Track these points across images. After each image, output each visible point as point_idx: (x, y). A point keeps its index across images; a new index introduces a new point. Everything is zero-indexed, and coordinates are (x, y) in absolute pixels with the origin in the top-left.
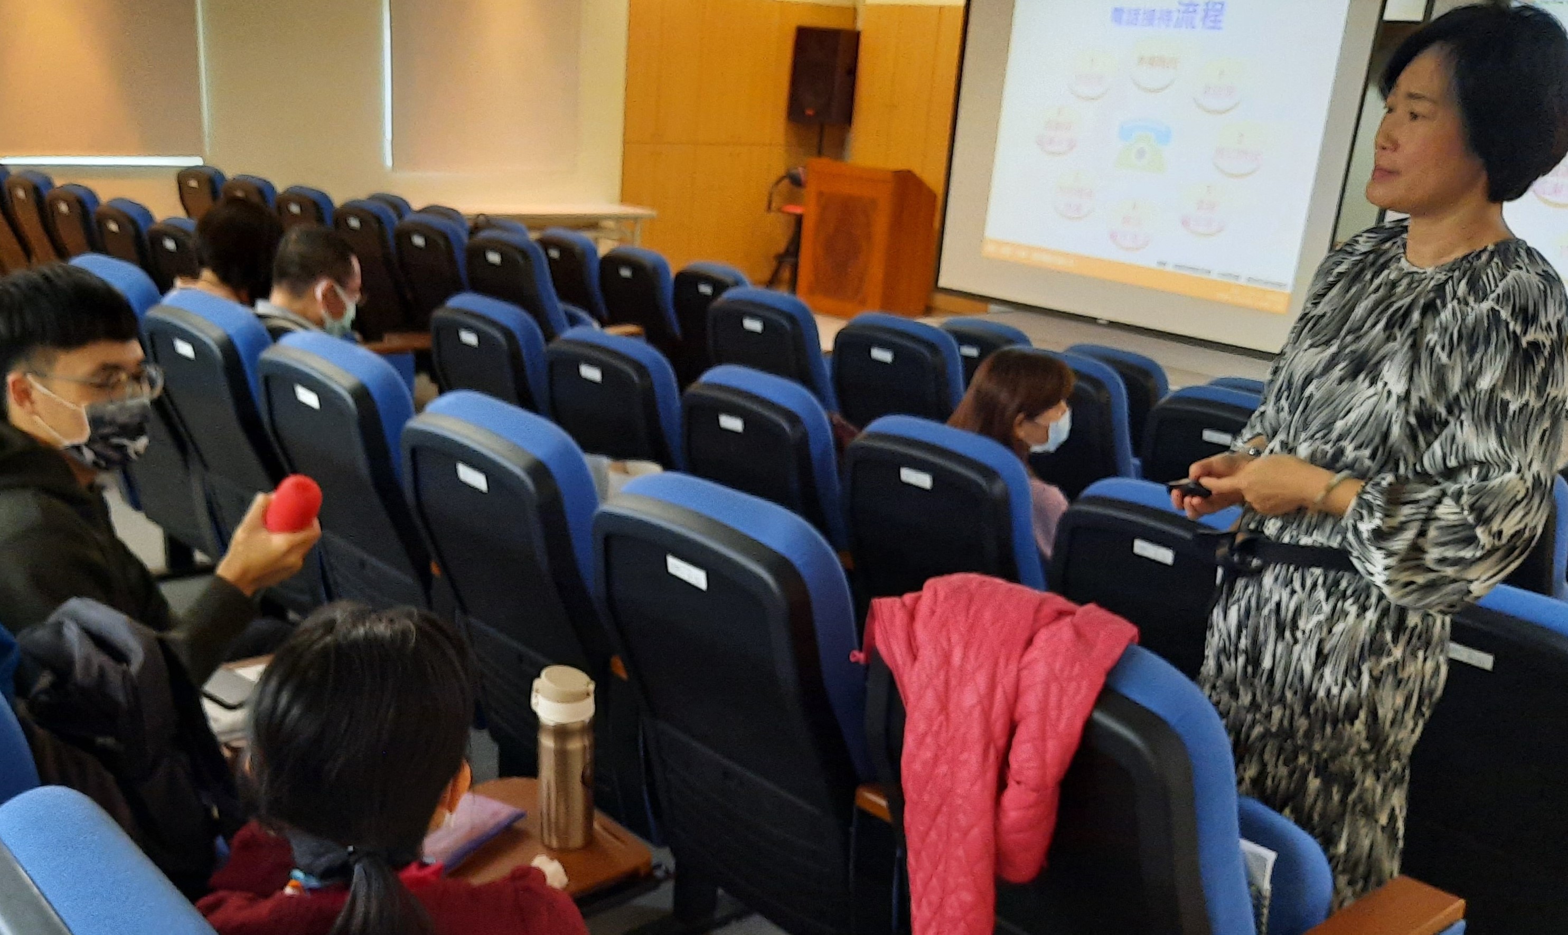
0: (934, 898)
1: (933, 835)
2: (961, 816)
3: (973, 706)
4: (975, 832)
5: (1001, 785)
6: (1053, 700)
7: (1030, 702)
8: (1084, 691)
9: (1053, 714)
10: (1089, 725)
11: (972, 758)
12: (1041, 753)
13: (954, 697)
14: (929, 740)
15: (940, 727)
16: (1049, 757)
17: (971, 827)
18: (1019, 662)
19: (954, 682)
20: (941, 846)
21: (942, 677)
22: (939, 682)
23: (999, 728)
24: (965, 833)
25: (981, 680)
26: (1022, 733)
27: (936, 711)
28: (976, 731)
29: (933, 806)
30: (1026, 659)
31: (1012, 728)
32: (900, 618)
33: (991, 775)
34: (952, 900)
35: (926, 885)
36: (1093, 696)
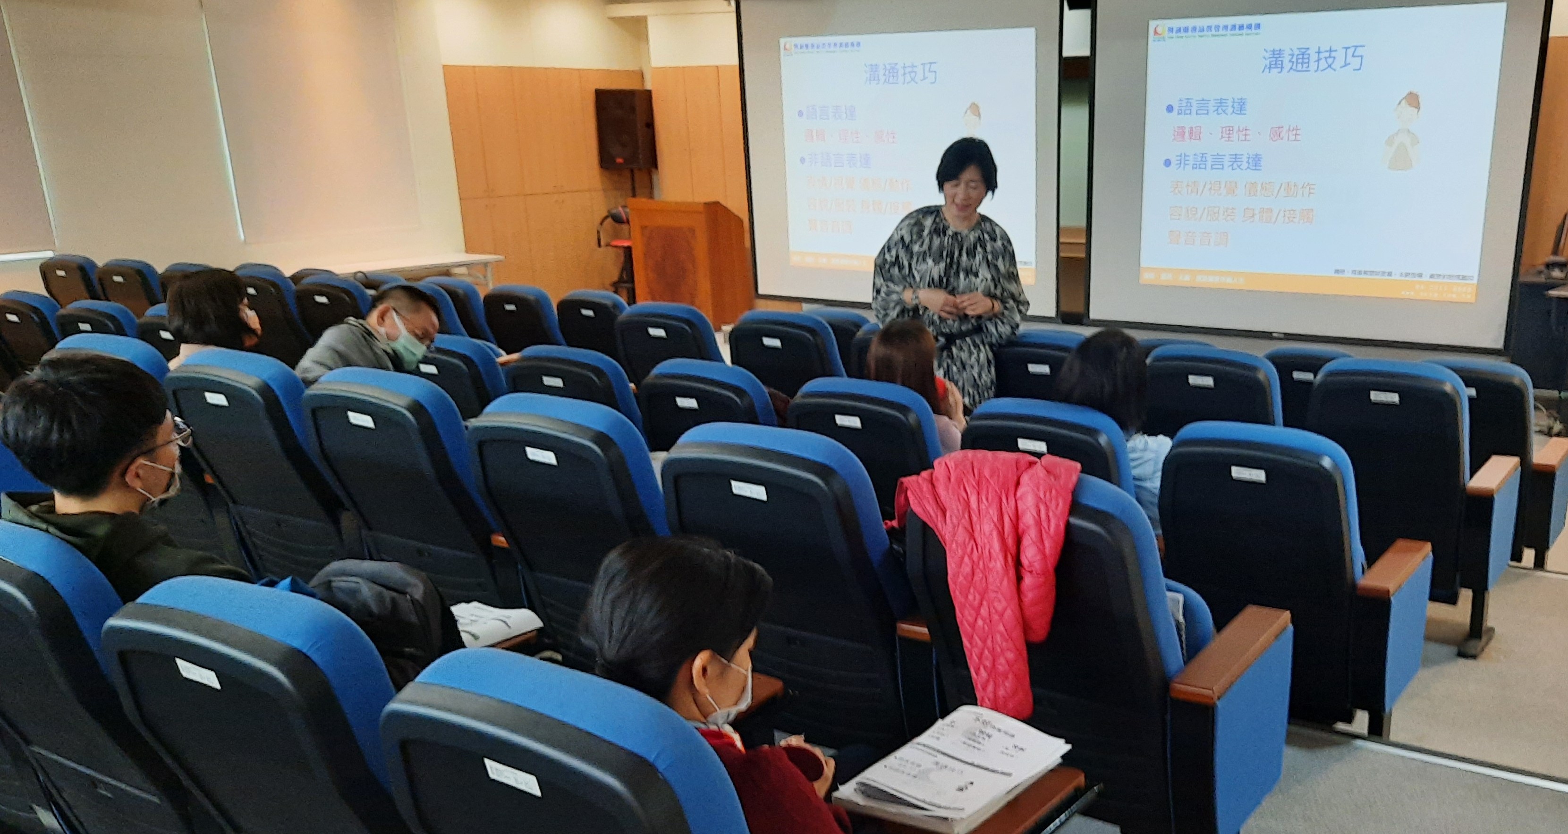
0: (988, 664)
1: (980, 622)
2: (996, 604)
3: (992, 531)
4: (1009, 612)
5: (1019, 578)
6: (1043, 516)
7: (1028, 519)
8: (1061, 504)
9: (1045, 524)
10: (1068, 526)
11: (998, 564)
12: (1042, 551)
13: (977, 528)
14: (966, 559)
15: (972, 549)
16: (1047, 551)
17: (1005, 609)
18: (1015, 495)
19: (975, 518)
20: (986, 628)
21: (966, 516)
22: (965, 522)
23: (1010, 541)
24: (1001, 615)
25: (993, 513)
26: (1027, 541)
27: (967, 540)
28: (996, 545)
29: (976, 603)
30: (1019, 494)
31: (1018, 541)
32: (926, 487)
33: (1012, 572)
34: (1002, 660)
35: (980, 656)
36: (1067, 507)
